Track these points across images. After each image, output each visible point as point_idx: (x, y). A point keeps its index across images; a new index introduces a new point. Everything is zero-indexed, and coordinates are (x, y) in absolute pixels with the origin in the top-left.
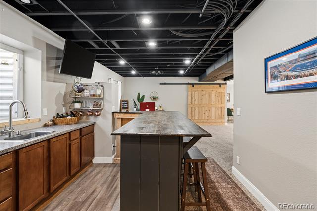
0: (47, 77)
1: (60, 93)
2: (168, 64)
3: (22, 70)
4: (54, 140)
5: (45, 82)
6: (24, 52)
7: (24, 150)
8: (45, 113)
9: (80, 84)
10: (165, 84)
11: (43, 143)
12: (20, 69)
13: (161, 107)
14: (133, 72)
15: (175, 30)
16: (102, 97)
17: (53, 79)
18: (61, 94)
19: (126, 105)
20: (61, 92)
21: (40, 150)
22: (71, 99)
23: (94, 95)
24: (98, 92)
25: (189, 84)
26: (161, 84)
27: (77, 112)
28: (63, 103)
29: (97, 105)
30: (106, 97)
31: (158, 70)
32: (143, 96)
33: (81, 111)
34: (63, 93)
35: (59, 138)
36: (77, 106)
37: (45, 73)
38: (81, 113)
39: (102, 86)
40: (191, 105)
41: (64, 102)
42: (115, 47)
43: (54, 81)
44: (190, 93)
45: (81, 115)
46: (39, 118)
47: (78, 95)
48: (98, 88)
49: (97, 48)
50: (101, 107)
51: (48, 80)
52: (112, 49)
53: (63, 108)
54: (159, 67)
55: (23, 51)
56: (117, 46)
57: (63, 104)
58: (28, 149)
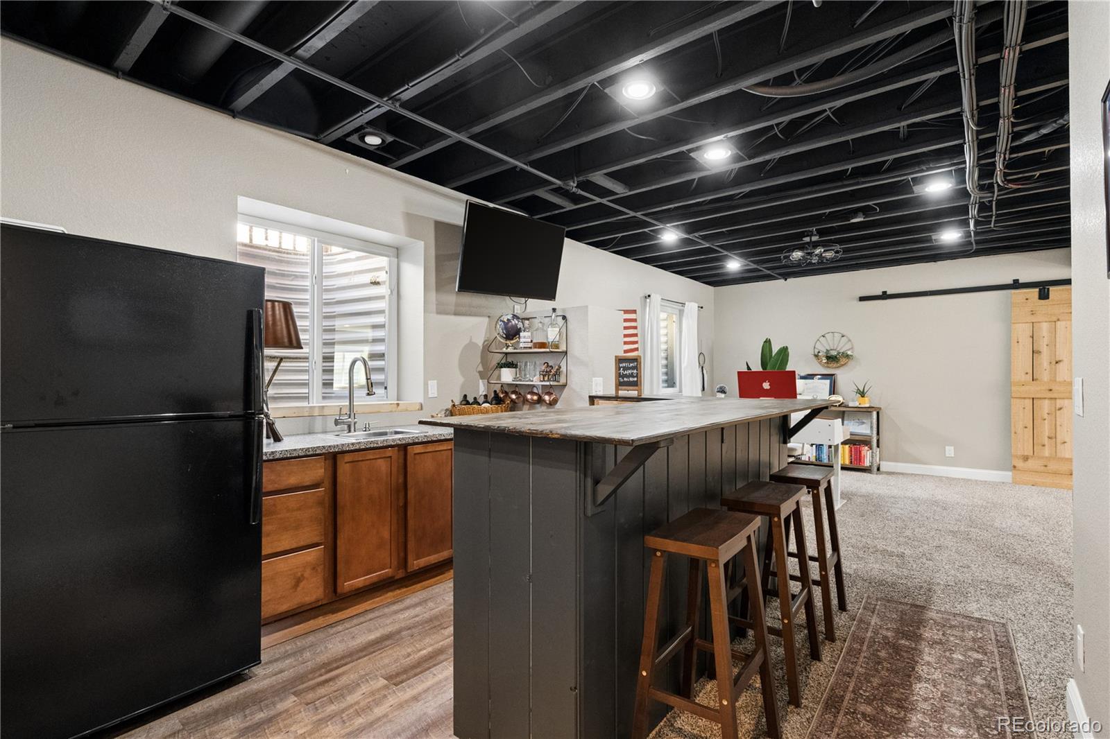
0: (439, 304)
1: (471, 345)
2: (855, 212)
3: (395, 292)
4: (418, 449)
5: (435, 315)
6: (397, 252)
7: (348, 458)
8: (433, 392)
9: (510, 317)
10: (885, 296)
11: (389, 452)
12: (392, 292)
13: (862, 394)
14: (734, 265)
15: (764, 84)
16: (563, 348)
17: (453, 308)
18: (476, 344)
19: (632, 375)
20: (474, 340)
21: (382, 465)
22: (497, 358)
23: (543, 345)
24: (552, 335)
25: (1016, 285)
26: (862, 299)
27: (506, 393)
28: (481, 368)
29: (551, 373)
30: (576, 349)
31: (815, 245)
32: (784, 351)
33: (515, 388)
34: (480, 343)
35: (430, 448)
36: (507, 376)
37: (433, 295)
38: (514, 396)
39: (564, 318)
40: (1033, 389)
41: (483, 365)
42: (613, 193)
43: (456, 314)
44: (1022, 330)
45: (512, 401)
46: (419, 401)
47: (508, 347)
48: (552, 325)
49: (570, 207)
50: (563, 380)
51: (439, 312)
52: (604, 201)
53: (481, 381)
54: (821, 233)
55: (397, 249)
56: (620, 190)
57: (480, 372)
58: (357, 456)
